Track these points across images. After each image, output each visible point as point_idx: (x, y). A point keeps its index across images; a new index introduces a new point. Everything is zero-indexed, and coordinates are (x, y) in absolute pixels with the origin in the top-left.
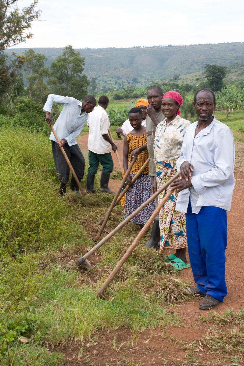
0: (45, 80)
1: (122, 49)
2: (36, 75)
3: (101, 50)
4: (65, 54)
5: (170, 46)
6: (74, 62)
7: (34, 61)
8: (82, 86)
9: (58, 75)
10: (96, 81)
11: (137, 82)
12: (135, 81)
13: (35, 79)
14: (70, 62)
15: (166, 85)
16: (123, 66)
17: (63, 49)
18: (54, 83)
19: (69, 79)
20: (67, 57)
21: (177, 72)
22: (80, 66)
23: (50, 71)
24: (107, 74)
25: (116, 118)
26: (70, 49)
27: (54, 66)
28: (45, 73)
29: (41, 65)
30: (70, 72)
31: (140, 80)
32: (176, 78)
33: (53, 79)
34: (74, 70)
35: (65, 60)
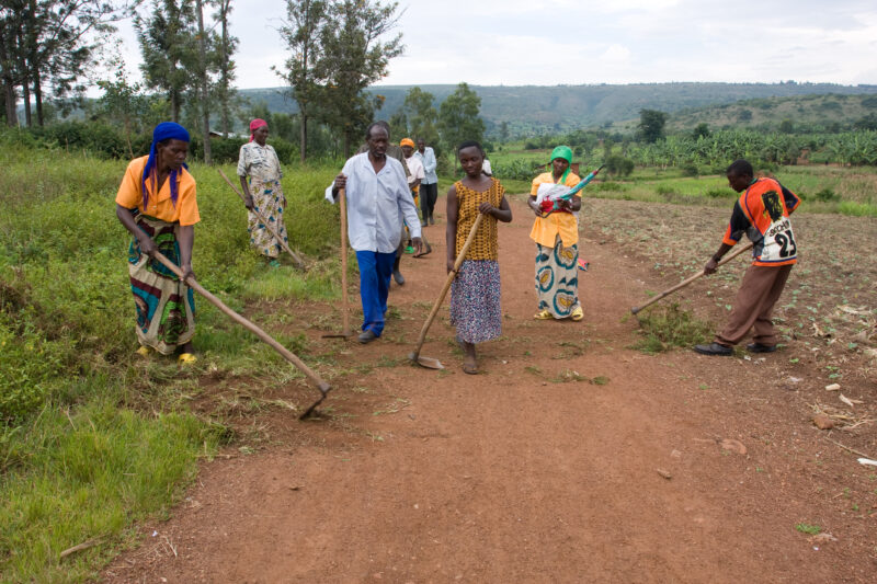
0: (434, 123)
1: (543, 88)
2: (422, 117)
3: (518, 88)
4: (457, 93)
5: (604, 85)
6: (468, 102)
7: (420, 101)
8: (476, 131)
9: (449, 117)
10: (509, 127)
11: (559, 129)
12: (557, 127)
13: (419, 121)
14: (464, 103)
15: (592, 133)
16: (543, 109)
17: (457, 86)
18: (443, 127)
19: (461, 122)
20: (460, 96)
21: (610, 118)
22: (475, 107)
23: (439, 112)
24: (522, 118)
25: (519, 171)
26: (465, 85)
27: (444, 106)
28: (433, 115)
29: (428, 105)
30: (463, 115)
31: (564, 126)
32: (608, 125)
33: (442, 122)
34: (467, 112)
35: (458, 100)
